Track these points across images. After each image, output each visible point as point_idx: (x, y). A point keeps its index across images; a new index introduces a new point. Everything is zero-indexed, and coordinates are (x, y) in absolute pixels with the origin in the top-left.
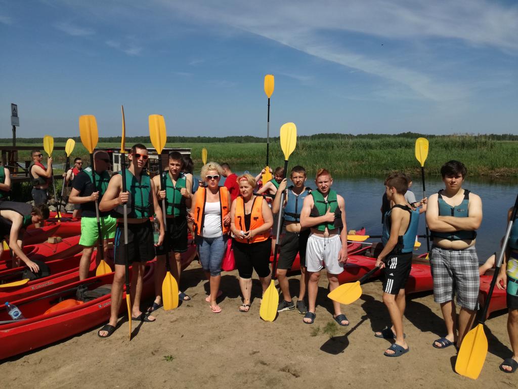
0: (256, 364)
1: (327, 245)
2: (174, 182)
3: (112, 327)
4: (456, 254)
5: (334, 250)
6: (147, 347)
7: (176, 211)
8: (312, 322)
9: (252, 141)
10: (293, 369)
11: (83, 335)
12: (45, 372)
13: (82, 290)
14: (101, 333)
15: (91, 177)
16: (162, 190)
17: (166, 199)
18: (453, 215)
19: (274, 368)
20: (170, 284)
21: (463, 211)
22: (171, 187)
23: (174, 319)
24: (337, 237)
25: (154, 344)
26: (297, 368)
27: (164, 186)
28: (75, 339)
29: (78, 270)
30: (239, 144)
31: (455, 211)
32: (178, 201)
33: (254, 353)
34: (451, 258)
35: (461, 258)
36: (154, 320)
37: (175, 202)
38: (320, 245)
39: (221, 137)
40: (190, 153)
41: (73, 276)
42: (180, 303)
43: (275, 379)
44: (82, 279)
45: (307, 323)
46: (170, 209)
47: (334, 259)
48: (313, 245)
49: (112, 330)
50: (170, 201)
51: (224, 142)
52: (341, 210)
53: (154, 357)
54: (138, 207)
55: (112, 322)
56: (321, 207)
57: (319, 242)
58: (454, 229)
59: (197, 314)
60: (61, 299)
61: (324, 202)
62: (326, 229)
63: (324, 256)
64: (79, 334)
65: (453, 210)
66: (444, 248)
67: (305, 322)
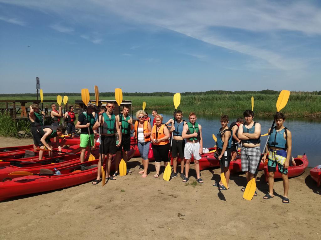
0: (159, 194)
1: (194, 147)
2: (125, 118)
3: (98, 180)
4: (250, 149)
5: (197, 149)
6: (114, 188)
7: (126, 131)
8: (186, 182)
9: (168, 95)
10: (174, 195)
11: (86, 184)
12: (73, 194)
13: (83, 166)
14: (94, 183)
15: (86, 116)
16: (120, 121)
17: (122, 126)
18: (248, 132)
19: (166, 195)
20: (123, 165)
21: (252, 131)
22: (123, 120)
23: (125, 179)
24: (198, 143)
25: (117, 187)
26: (176, 195)
27: (121, 120)
28: (83, 185)
29: (80, 159)
30: (161, 97)
31: (249, 131)
32: (126, 127)
33: (159, 191)
34: (248, 151)
35: (252, 151)
36: (116, 179)
37: (125, 128)
38: (191, 147)
39: (150, 93)
40: (131, 103)
41: (78, 161)
42: (127, 174)
43: (166, 198)
44: (82, 162)
45: (184, 182)
46: (123, 130)
47: (197, 153)
48: (188, 147)
49: (98, 182)
50: (123, 127)
51: (151, 96)
52: (200, 131)
53: (117, 191)
54: (109, 129)
55: (98, 178)
56: (191, 130)
57: (190, 146)
58: (248, 138)
59: (135, 178)
60: (74, 170)
61: (193, 128)
62: (194, 140)
63: (192, 152)
64: (84, 183)
65: (248, 130)
66: (246, 147)
67: (183, 181)
